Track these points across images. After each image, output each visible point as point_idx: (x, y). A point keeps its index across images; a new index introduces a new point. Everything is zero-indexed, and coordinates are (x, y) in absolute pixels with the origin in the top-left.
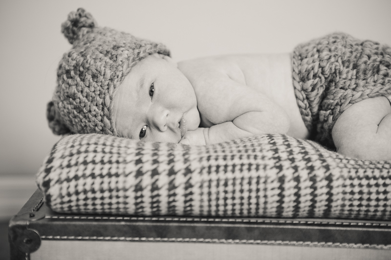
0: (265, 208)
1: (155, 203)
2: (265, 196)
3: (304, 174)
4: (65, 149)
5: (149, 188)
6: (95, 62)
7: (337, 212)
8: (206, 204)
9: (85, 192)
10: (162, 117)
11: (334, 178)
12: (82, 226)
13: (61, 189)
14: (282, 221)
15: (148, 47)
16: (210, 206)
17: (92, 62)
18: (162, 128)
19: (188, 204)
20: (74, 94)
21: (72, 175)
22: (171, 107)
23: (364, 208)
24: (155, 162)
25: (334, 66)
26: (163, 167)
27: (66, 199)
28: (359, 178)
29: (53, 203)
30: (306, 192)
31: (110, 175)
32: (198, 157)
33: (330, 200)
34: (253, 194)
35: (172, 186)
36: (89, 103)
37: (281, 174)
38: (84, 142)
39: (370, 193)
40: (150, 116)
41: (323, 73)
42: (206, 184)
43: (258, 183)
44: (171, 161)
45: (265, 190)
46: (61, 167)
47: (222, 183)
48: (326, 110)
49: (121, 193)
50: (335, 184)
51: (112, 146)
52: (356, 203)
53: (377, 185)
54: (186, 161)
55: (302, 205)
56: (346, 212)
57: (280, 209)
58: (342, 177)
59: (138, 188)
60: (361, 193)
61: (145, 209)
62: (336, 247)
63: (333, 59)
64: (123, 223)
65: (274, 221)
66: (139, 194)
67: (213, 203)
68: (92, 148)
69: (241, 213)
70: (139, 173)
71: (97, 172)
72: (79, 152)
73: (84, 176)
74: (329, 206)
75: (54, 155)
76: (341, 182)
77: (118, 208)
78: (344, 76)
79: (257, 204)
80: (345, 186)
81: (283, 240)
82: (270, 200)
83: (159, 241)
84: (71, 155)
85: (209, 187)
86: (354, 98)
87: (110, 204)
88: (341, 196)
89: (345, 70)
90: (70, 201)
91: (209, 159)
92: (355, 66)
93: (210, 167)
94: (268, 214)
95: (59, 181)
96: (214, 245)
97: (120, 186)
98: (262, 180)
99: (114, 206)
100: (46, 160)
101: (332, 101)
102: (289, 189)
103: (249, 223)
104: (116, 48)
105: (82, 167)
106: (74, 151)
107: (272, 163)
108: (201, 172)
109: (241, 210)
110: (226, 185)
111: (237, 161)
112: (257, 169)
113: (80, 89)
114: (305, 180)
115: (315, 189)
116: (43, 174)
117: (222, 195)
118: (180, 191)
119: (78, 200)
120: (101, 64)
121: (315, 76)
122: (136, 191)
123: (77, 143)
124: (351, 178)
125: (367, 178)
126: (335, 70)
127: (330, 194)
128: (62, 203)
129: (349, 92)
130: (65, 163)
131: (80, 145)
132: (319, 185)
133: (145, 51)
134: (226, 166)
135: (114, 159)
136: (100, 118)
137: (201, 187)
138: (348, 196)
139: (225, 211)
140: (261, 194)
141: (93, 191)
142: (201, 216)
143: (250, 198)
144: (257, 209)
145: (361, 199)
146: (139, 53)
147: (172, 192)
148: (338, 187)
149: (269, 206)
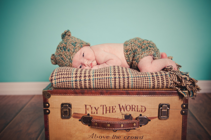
0: (111, 86)
1: (81, 85)
2: (111, 83)
3: (121, 76)
4: (57, 71)
5: (79, 81)
6: (69, 46)
7: (131, 87)
8: (95, 85)
9: (62, 82)
10: (86, 62)
11: (129, 78)
12: (61, 91)
13: (55, 81)
14: (116, 90)
15: (85, 44)
16: (96, 86)
17: (68, 46)
18: (86, 66)
19: (90, 85)
20: (62, 54)
21: (58, 78)
22: (88, 60)
23: (138, 85)
24: (81, 74)
25: (135, 48)
26: (83, 75)
27: (57, 84)
28: (136, 77)
29: (53, 85)
30: (122, 81)
31: (68, 78)
32: (92, 72)
33: (128, 84)
34: (107, 82)
35: (85, 80)
36: (66, 58)
37: (115, 77)
38: (62, 69)
39: (139, 81)
40: (83, 62)
41: (132, 50)
42: (94, 80)
43: (109, 79)
44: (85, 73)
45: (111, 81)
46: (55, 75)
47: (99, 79)
48: (135, 61)
49: (71, 82)
50: (130, 79)
51: (69, 70)
52: (136, 84)
53: (141, 79)
54: (89, 73)
55: (121, 85)
56: (133, 87)
57: (115, 86)
58: (132, 77)
59: (76, 81)
60: (137, 81)
61: (78, 87)
62: (130, 96)
63: (135, 46)
64: (72, 91)
65: (114, 90)
66: (76, 82)
67: (97, 85)
68: (64, 70)
69: (105, 87)
70: (76, 77)
71: (65, 77)
72: (60, 72)
73: (61, 78)
74: (128, 85)
75: (54, 72)
76: (131, 78)
77: (71, 87)
78: (138, 51)
79: (109, 85)
80: (132, 79)
81: (116, 95)
82: (112, 84)
83: (82, 95)
84: (58, 72)
85: (95, 80)
86: (142, 57)
87: (69, 85)
88: (131, 82)
89: (139, 49)
90: (58, 85)
91: (95, 73)
92: (141, 48)
93: (95, 75)
94: (112, 88)
95: (55, 79)
96: (97, 96)
97: (71, 80)
98: (110, 78)
99: (70, 86)
100: (52, 74)
101: (136, 58)
102: (117, 81)
103: (107, 90)
104: (76, 43)
105: (61, 75)
106: (59, 71)
107: (113, 73)
108: (93, 76)
109: (105, 86)
110: (100, 80)
111: (103, 73)
112: (109, 75)
113: (64, 53)
114: (122, 78)
115: (124, 80)
116: (51, 77)
117: (99, 82)
118: (87, 81)
119: (60, 84)
120: (71, 47)
121: (130, 51)
122: (75, 82)
123: (60, 69)
124: (134, 77)
125: (139, 77)
126: (136, 49)
127: (128, 82)
128: (56, 85)
129: (140, 55)
130: (56, 74)
131: (61, 69)
132: (125, 79)
133: (84, 45)
134: (100, 75)
135: (69, 73)
136: (68, 62)
137: (93, 80)
138: (133, 82)
139: (100, 87)
140: (110, 82)
141: (64, 82)
142: (94, 89)
143: (106, 83)
144: (109, 86)
145: (137, 83)
146: (82, 45)
147: (85, 82)
148: (130, 80)
149: (112, 85)
